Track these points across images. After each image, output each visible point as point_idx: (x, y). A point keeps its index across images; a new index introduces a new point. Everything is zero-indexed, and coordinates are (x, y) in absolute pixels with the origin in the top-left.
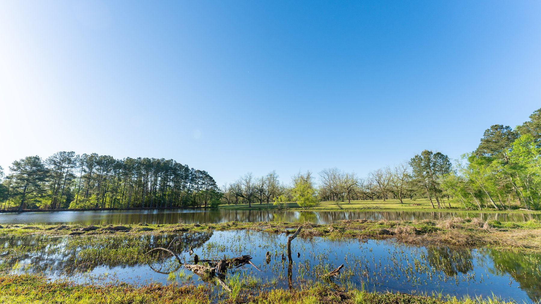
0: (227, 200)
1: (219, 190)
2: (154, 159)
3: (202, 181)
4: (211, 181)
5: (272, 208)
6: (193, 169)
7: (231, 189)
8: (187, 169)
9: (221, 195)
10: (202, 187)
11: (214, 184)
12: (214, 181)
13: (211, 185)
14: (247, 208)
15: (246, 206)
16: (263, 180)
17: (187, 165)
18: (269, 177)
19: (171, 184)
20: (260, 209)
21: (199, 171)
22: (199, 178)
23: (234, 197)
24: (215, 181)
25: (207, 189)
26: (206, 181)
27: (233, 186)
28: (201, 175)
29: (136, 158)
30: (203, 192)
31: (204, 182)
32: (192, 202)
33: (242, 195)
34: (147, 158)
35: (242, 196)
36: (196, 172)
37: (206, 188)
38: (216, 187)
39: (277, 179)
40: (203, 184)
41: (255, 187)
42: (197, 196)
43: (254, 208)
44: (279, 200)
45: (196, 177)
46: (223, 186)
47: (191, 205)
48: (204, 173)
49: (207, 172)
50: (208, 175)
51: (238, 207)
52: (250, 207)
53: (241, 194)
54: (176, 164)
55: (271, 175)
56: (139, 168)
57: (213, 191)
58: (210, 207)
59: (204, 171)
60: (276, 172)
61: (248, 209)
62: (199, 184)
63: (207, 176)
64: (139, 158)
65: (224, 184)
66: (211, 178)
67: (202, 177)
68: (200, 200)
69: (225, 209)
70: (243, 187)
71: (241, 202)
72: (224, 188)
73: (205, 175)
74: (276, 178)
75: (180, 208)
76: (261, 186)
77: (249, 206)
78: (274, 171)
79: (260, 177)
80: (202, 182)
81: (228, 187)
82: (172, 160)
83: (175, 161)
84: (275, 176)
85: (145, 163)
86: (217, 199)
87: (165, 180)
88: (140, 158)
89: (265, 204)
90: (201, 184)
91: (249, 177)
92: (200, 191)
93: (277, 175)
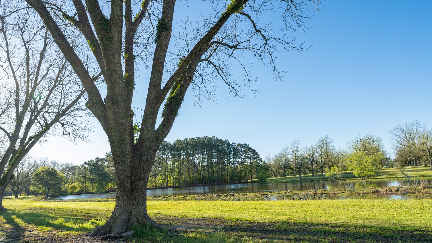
0: (273, 172)
1: (264, 163)
2: (198, 138)
3: (245, 155)
4: (254, 154)
5: (326, 179)
6: (233, 143)
7: (277, 160)
8: (229, 145)
9: (266, 168)
10: (246, 161)
11: (257, 156)
12: (257, 153)
13: (255, 158)
14: (298, 180)
15: (297, 178)
17: (227, 140)
18: (321, 143)
19: (216, 160)
20: (312, 181)
21: (240, 145)
22: (241, 151)
23: (281, 169)
24: (259, 153)
25: (251, 163)
26: (248, 155)
27: (279, 157)
28: (243, 149)
29: (183, 140)
30: (248, 166)
31: (247, 155)
32: (238, 177)
34: (193, 138)
35: (291, 169)
36: (237, 146)
37: (249, 162)
38: (260, 160)
39: (332, 145)
40: (247, 157)
41: (304, 158)
42: (243, 171)
43: (306, 181)
44: (333, 171)
45: (238, 152)
47: (238, 180)
48: (245, 146)
49: (248, 145)
50: (250, 148)
51: (288, 180)
52: (301, 179)
53: (289, 166)
54: (218, 140)
55: (323, 141)
57: (258, 164)
58: (257, 182)
59: (245, 144)
60: (329, 137)
61: (299, 182)
62: (242, 158)
63: (250, 149)
64: (185, 140)
66: (254, 151)
67: (244, 151)
68: (245, 174)
70: (290, 157)
71: (289, 174)
72: (269, 159)
73: (247, 148)
74: (330, 143)
75: (228, 183)
76: (311, 156)
77: (299, 179)
78: (326, 136)
80: (245, 156)
82: (214, 137)
83: (216, 137)
84: (328, 141)
85: (191, 143)
86: (264, 173)
87: (210, 156)
88: (186, 139)
89: (319, 175)
90: (244, 158)
91: (296, 145)
92: (245, 165)
93: (330, 140)
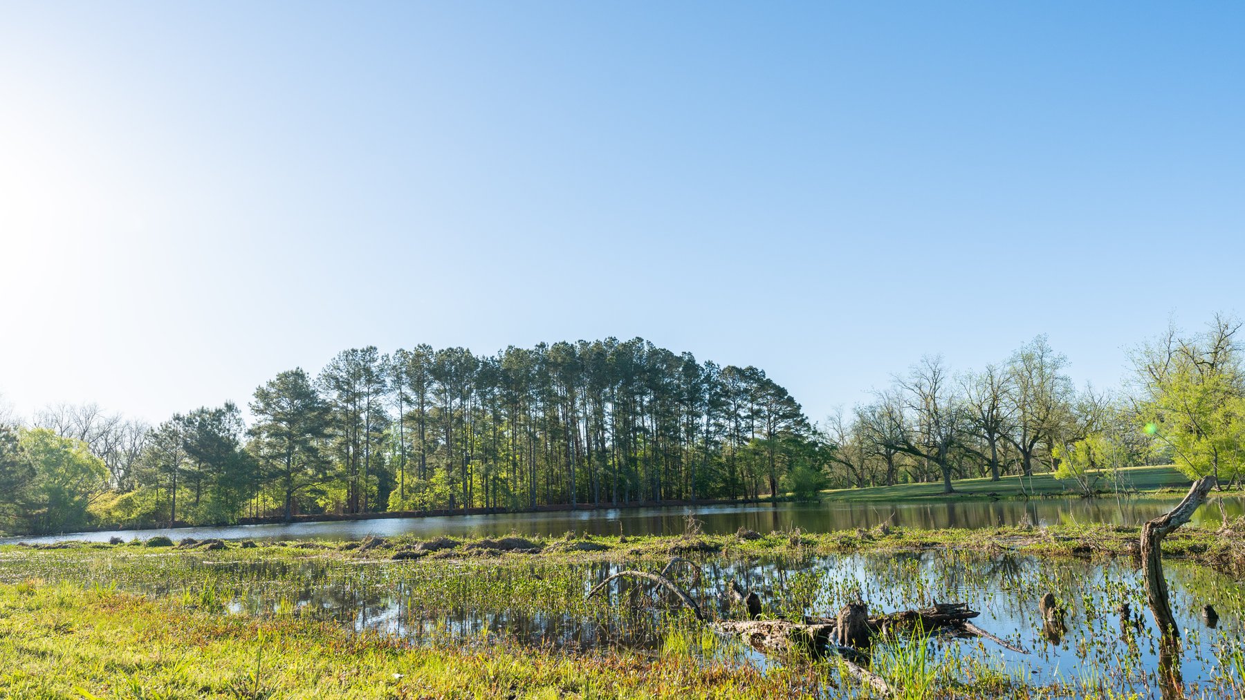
0: (850, 470)
1: (815, 433)
2: (584, 344)
3: (749, 405)
4: (783, 403)
5: (1053, 492)
6: (709, 364)
7: (864, 427)
8: (691, 367)
9: (826, 453)
10: (753, 427)
11: (794, 412)
12: (791, 400)
13: (784, 417)
14: (937, 494)
15: (933, 488)
16: (996, 380)
17: (690, 354)
18: (1020, 365)
19: (648, 422)
20: (994, 496)
21: (733, 371)
22: (738, 393)
23: (878, 456)
24: (797, 401)
25: (770, 433)
26: (762, 404)
27: (869, 414)
28: (743, 385)
29: (532, 348)
30: (760, 442)
31: (756, 407)
32: (725, 480)
33: (909, 445)
34: (564, 343)
35: (912, 451)
36: (722, 373)
37: (765, 430)
38: (802, 422)
39: (1060, 372)
40: (756, 414)
41: (961, 413)
42: (740, 459)
43: (969, 496)
44: (1082, 457)
45: (726, 393)
46: (832, 419)
47: (724, 490)
48: (750, 374)
49: (763, 372)
50: (769, 382)
51: (902, 494)
52: (951, 491)
53: (906, 442)
54: (654, 353)
55: (1027, 359)
56: (545, 380)
57: (796, 440)
58: (791, 499)
59: (751, 368)
60: (1049, 344)
61: (940, 499)
62: (739, 416)
63: (766, 385)
64: (540, 347)
65: (833, 413)
66: (781, 392)
67: (746, 391)
68: (750, 471)
69: (847, 501)
70: (912, 417)
71: (910, 476)
72: (836, 427)
73: (758, 380)
74: (1055, 366)
75: (687, 502)
76: (986, 407)
77: (944, 489)
78: (1040, 341)
79: (980, 371)
80: (751, 410)
81: (849, 420)
82: (640, 340)
83: (649, 343)
84: (1047, 360)
85: (559, 360)
86: (813, 467)
87: (626, 409)
88: (542, 346)
89: (1016, 480)
90: (748, 417)
91: (930, 374)
92: (748, 440)
93: (1055, 354)
